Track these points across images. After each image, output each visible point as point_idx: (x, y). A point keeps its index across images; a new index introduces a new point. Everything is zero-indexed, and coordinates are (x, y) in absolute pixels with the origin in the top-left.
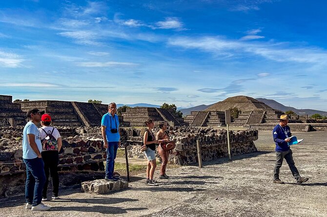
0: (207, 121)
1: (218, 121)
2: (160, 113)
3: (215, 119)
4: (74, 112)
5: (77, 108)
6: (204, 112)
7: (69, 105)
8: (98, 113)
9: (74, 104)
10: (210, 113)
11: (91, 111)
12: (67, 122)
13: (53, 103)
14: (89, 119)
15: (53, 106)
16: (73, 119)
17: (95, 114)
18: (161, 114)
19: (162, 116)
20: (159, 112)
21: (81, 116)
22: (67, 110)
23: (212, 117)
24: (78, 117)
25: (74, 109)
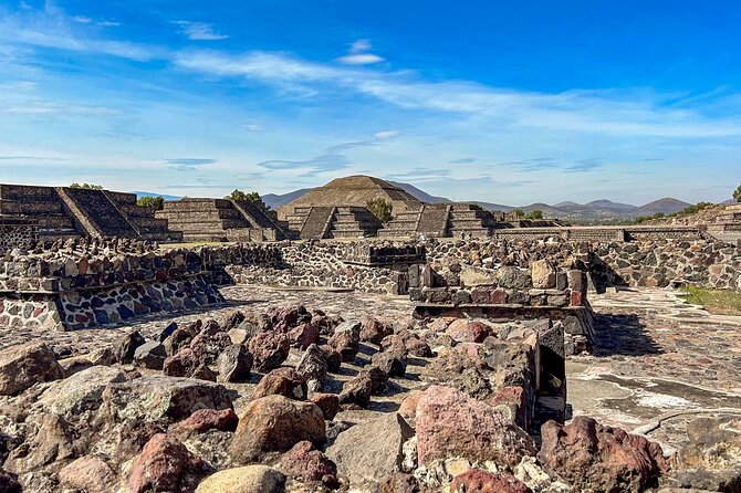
0: (331, 227)
1: (355, 226)
2: (243, 212)
3: (347, 222)
4: (64, 210)
5: (70, 203)
6: (324, 208)
7: (50, 195)
8: (116, 212)
9: (62, 194)
10: (336, 211)
11: (103, 209)
12: (52, 234)
13: (14, 191)
14: (102, 227)
15: (14, 197)
16: (64, 227)
17: (111, 214)
18: (245, 214)
19: (247, 217)
20: (239, 209)
21: (83, 220)
22: (47, 206)
23: (341, 220)
24: (74, 222)
25: (63, 204)
